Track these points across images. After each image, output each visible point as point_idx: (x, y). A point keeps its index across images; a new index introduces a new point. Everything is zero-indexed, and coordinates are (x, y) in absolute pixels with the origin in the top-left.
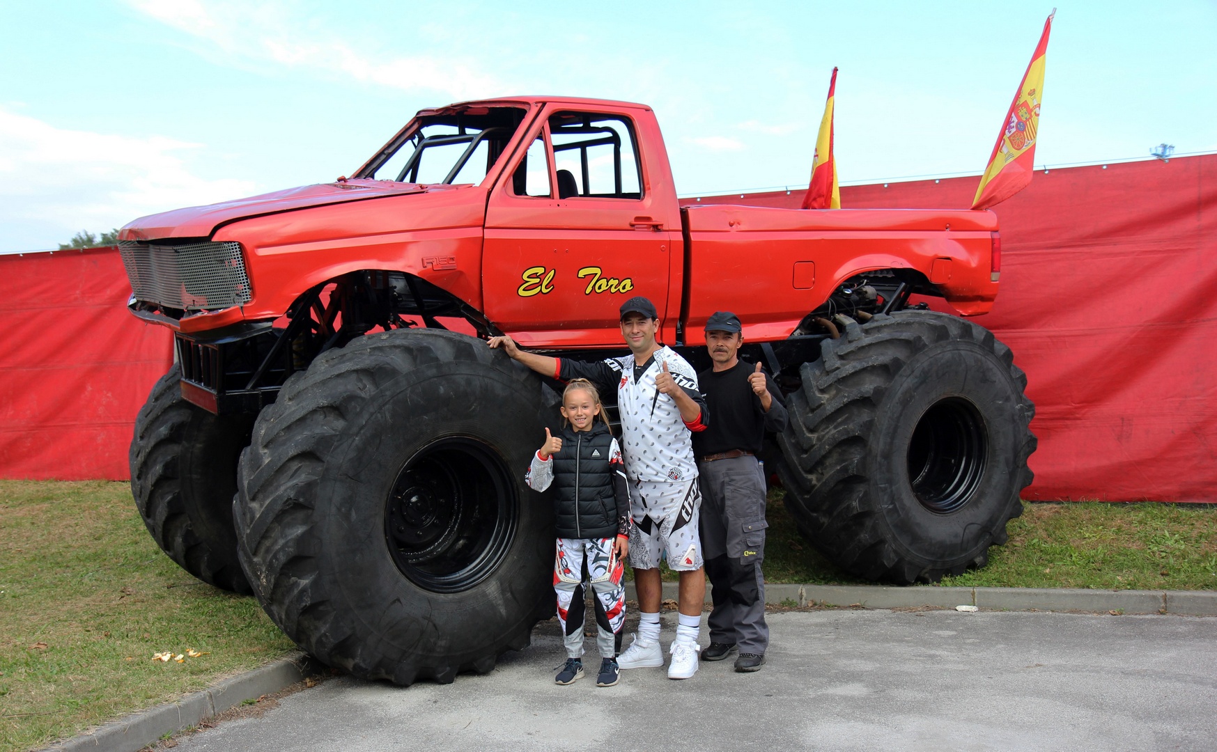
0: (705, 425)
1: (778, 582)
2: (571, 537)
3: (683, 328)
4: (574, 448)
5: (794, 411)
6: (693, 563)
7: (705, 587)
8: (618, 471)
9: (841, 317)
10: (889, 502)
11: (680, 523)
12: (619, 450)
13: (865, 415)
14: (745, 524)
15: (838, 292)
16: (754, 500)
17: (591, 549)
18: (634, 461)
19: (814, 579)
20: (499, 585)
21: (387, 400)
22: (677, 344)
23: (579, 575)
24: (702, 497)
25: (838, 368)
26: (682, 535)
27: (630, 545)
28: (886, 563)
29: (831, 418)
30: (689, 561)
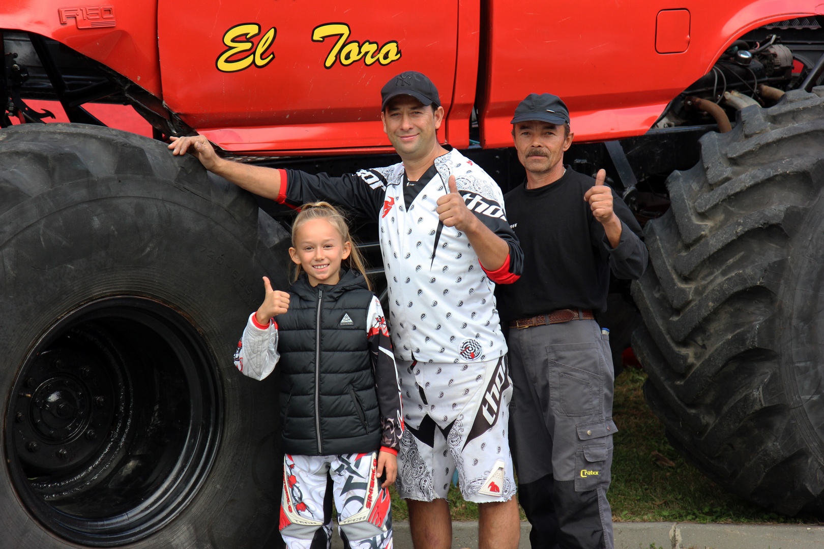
0: (518, 274)
1: (637, 519)
2: (307, 452)
3: (480, 119)
4: (312, 312)
5: (658, 248)
6: (501, 489)
7: (520, 528)
8: (381, 348)
9: (735, 97)
10: (813, 391)
11: (480, 427)
12: (382, 315)
13: (771, 253)
14: (582, 426)
15: (729, 55)
16: (595, 389)
17: (339, 470)
18: (406, 331)
19: (694, 514)
20: (193, 531)
21: (7, 239)
22: (471, 144)
23: (320, 513)
24: (514, 386)
25: (727, 179)
26: (483, 445)
27: (401, 464)
28: (809, 488)
29: (716, 259)
30: (494, 488)
